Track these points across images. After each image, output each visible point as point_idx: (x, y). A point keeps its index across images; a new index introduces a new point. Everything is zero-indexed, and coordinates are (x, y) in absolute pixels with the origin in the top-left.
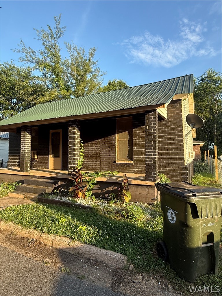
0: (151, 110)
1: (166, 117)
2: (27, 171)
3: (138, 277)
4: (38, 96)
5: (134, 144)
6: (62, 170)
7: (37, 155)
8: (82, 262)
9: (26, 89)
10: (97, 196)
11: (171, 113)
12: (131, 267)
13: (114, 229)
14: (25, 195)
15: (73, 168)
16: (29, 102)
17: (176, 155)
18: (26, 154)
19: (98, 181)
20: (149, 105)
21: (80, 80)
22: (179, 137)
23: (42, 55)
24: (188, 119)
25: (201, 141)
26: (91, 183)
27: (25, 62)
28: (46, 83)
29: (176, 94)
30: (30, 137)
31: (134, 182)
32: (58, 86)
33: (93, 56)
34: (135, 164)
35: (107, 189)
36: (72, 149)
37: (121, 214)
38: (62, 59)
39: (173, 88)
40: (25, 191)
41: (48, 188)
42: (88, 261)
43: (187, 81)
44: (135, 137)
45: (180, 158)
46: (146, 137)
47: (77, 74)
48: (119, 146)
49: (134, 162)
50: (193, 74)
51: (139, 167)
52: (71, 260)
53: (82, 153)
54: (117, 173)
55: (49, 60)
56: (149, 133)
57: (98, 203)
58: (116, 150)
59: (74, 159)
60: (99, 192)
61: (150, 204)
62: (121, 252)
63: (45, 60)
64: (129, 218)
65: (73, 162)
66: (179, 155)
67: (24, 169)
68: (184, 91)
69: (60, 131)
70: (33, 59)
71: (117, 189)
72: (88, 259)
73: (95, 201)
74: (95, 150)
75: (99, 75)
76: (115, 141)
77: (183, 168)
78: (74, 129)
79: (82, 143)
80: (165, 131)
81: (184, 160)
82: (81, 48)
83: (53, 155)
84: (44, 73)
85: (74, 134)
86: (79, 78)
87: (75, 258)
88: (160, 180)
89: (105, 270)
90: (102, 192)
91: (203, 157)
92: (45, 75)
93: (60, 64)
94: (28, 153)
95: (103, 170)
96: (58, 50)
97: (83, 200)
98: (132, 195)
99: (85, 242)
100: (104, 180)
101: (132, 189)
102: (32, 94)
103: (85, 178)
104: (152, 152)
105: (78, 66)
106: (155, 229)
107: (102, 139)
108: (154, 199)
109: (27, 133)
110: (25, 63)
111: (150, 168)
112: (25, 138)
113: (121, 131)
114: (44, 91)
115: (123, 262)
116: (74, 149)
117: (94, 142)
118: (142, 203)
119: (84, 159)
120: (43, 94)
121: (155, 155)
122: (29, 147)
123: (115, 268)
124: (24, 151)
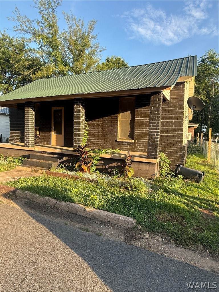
0: (157, 91)
1: (169, 99)
2: (31, 146)
3: (146, 235)
4: (35, 70)
5: (136, 124)
6: (64, 146)
7: (39, 131)
8: (97, 223)
9: (21, 63)
10: (101, 171)
11: (173, 95)
12: (140, 227)
13: (121, 198)
14: (33, 168)
15: (78, 145)
16: (25, 77)
17: (176, 136)
18: (31, 130)
19: (102, 158)
20: (156, 86)
21: (78, 55)
22: (179, 119)
23: (39, 26)
24: (189, 102)
25: (196, 123)
26: (96, 159)
27: (19, 31)
28: (42, 57)
29: (180, 76)
30: (34, 113)
31: (136, 159)
32: (55, 61)
33: (93, 30)
34: (135, 143)
35: (110, 165)
36: (77, 127)
37: (125, 187)
38: (60, 31)
39: (177, 70)
40: (32, 164)
41: (54, 163)
42: (102, 223)
43: (191, 63)
44: (137, 117)
45: (179, 138)
46: (150, 117)
47: (76, 49)
48: (121, 125)
49: (135, 141)
50: (196, 56)
51: (139, 146)
52: (87, 222)
53: (86, 131)
54: (119, 151)
55: (46, 31)
56: (154, 114)
57: (102, 177)
58: (118, 129)
59: (79, 136)
60: (103, 168)
61: (150, 179)
62: (130, 216)
63: (42, 31)
64: (133, 190)
65: (78, 139)
66: (178, 136)
67: (28, 144)
68: (189, 74)
69: (62, 108)
70: (28, 29)
71: (120, 165)
72: (101, 221)
73: (99, 175)
74: (97, 129)
75: (98, 51)
76: (117, 121)
77: (181, 148)
78: (79, 107)
79: (87, 121)
80: (167, 112)
81: (182, 141)
82: (80, 20)
83: (55, 131)
84: (41, 45)
85: (79, 112)
86: (77, 53)
87: (90, 220)
88: (160, 158)
89: (118, 229)
90: (105, 167)
91: (196, 139)
92: (41, 48)
93: (58, 36)
94: (32, 129)
95: (104, 148)
96: (55, 21)
97: (88, 174)
98: (134, 171)
99: (98, 208)
100: (108, 156)
101: (134, 165)
102: (28, 68)
103: (90, 154)
104: (155, 132)
105: (76, 40)
106: (156, 200)
107: (104, 118)
108: (154, 175)
109: (31, 110)
110: (19, 33)
111: (152, 146)
112: (29, 114)
113: (124, 110)
114: (41, 66)
115: (133, 223)
116: (79, 126)
117: (97, 120)
118: (142, 178)
119: (88, 137)
120: (40, 69)
121: (157, 135)
122: (33, 123)
123: (126, 228)
124: (29, 127)
